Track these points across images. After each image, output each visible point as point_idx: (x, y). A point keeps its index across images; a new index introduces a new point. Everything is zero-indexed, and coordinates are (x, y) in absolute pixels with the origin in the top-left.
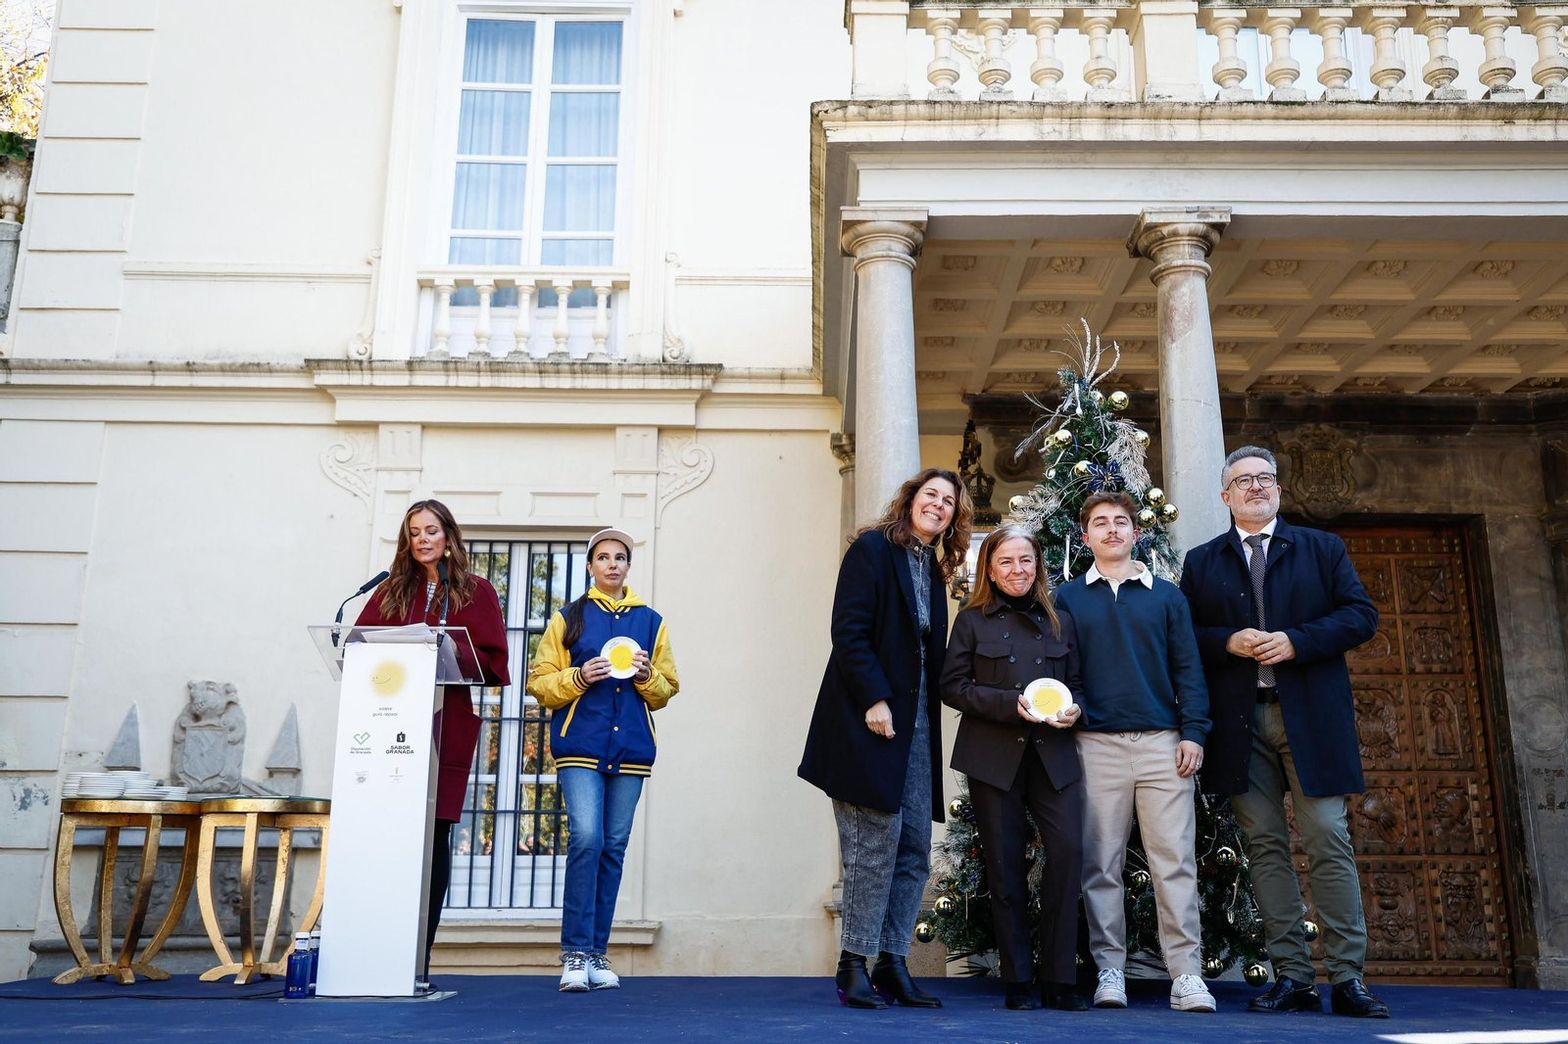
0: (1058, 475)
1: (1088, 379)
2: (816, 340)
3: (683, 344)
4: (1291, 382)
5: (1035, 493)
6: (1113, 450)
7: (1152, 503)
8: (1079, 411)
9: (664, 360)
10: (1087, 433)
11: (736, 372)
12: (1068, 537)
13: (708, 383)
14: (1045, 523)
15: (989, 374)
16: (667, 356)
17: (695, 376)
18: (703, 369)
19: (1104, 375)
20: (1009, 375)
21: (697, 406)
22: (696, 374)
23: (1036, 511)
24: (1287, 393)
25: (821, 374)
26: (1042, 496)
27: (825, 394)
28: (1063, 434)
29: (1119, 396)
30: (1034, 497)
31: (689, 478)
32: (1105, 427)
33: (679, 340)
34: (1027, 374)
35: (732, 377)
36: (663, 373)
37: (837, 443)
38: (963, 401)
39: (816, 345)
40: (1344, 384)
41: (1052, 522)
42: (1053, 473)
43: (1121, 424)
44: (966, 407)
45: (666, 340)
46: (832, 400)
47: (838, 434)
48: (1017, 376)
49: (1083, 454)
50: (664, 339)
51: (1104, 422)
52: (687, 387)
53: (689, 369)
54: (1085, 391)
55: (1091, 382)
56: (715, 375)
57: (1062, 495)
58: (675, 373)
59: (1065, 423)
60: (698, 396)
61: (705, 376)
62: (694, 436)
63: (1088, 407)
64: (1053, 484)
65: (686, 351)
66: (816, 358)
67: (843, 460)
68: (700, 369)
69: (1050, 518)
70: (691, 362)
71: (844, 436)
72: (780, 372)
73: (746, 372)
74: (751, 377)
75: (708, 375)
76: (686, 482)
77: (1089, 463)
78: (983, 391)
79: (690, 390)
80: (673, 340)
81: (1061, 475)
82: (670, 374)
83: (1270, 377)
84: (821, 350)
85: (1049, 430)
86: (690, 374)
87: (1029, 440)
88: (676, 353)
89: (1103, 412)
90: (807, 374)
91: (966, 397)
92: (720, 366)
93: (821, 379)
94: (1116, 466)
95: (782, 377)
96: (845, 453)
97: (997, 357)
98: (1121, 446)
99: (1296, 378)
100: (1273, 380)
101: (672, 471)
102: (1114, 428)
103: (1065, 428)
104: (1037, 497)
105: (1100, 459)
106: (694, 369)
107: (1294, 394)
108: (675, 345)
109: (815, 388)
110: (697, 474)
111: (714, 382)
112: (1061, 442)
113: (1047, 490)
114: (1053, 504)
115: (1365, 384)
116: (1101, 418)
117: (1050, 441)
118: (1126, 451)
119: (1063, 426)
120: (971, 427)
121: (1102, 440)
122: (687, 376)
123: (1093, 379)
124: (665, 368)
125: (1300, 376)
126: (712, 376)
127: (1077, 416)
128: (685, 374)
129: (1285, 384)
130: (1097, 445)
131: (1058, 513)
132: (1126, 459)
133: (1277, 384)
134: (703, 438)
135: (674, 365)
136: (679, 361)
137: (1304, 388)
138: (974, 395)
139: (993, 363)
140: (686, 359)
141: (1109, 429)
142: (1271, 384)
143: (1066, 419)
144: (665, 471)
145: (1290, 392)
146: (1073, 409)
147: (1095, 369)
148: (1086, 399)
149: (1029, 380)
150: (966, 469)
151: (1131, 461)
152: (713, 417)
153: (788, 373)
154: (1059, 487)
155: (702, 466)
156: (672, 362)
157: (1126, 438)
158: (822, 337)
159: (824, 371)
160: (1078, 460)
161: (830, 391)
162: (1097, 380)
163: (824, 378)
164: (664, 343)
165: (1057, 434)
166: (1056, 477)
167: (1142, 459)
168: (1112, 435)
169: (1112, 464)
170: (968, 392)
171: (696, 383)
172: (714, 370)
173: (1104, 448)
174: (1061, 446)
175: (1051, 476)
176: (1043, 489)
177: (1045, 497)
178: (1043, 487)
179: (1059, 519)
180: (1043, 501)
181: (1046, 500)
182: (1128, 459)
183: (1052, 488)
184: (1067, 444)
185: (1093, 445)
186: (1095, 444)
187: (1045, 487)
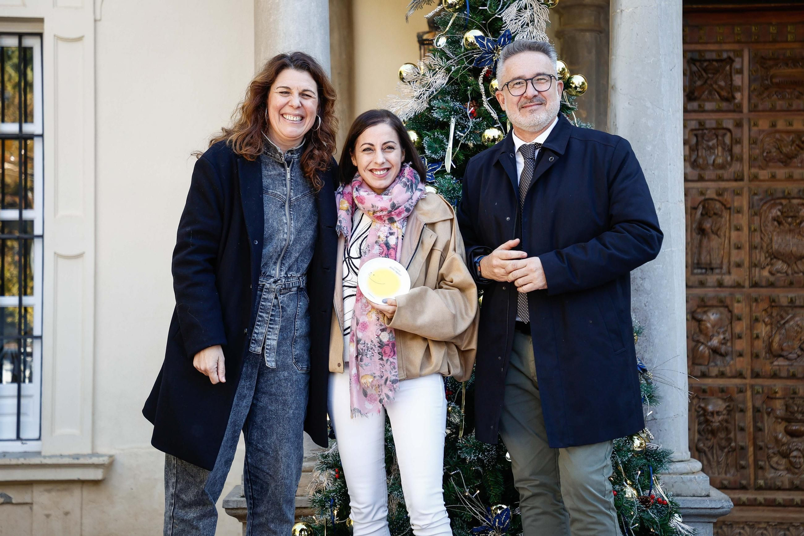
0: (449, 42)
6: (509, 15)
12: (454, 119)
14: (429, 103)
23: (424, 86)
26: (430, 68)
41: (437, 103)
42: (443, 41)
49: (475, 20)
57: (450, 70)
64: (442, 54)
69: (435, 98)
77: (480, 33)
81: (452, 45)
98: (519, 10)
105: (493, 27)
112: (450, 6)
114: (440, 80)
118: (526, 15)
130: (493, 9)
131: (443, 92)
132: (524, 25)
151: (531, 28)
154: (448, 59)
160: (468, 28)
166: (446, 46)
167: (544, 25)
169: (504, 35)
173: (500, 12)
174: (451, 10)
175: (440, 46)
176: (433, 59)
177: (433, 70)
178: (433, 57)
179: (444, 101)
180: (431, 75)
181: (434, 74)
182: (528, 25)
183: (442, 59)
184: (457, 7)
185: (488, 8)
186: (490, 7)
187: (435, 57)
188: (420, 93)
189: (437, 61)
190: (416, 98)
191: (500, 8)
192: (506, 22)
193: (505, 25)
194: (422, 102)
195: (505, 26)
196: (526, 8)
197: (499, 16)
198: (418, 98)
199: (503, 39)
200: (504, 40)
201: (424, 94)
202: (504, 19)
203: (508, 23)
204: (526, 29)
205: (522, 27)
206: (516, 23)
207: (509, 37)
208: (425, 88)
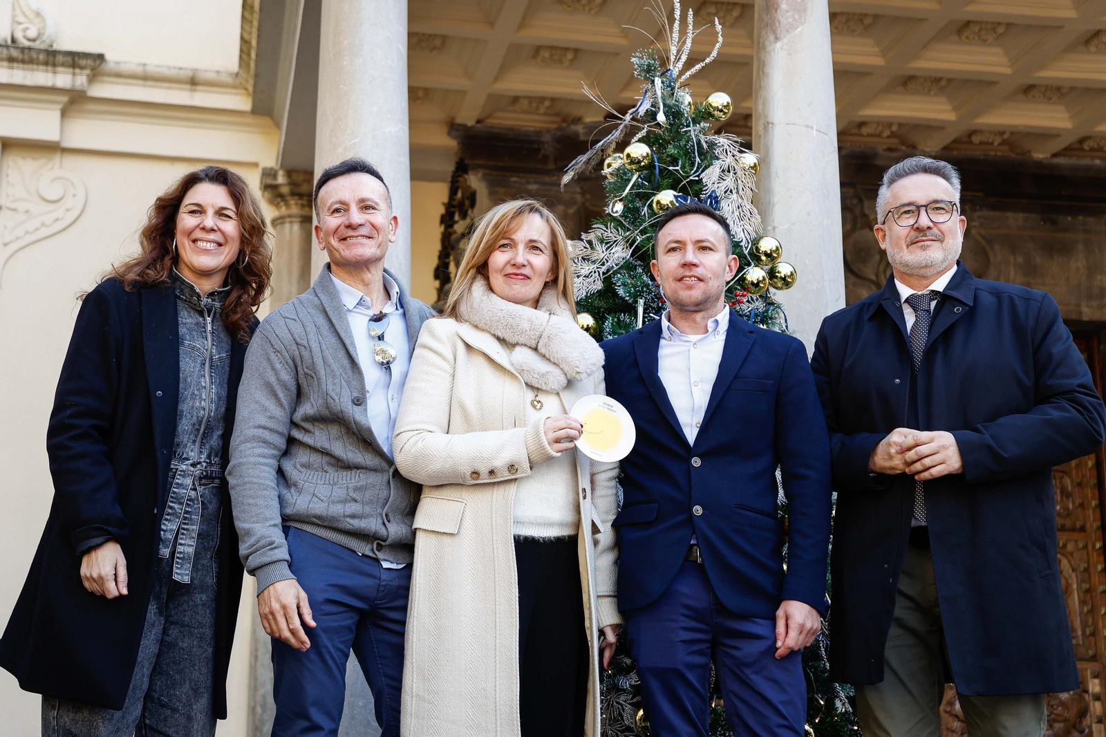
0: (627, 210)
1: (675, 72)
2: (247, 27)
3: (43, 20)
4: (887, 133)
5: (591, 236)
6: (710, 176)
7: (764, 258)
8: (661, 117)
9: (13, 40)
10: (671, 150)
11: (125, 68)
12: (641, 301)
13: (81, 80)
14: (608, 280)
15: (490, 96)
16: (19, 36)
17: (60, 69)
18: (74, 60)
19: (698, 67)
20: (515, 99)
21: (64, 113)
22: (63, 65)
23: (594, 262)
24: (880, 149)
25: (251, 82)
26: (602, 241)
27: (255, 111)
28: (638, 150)
29: (719, 99)
30: (590, 243)
31: (48, 219)
32: (699, 143)
33: (38, 14)
34: (542, 99)
35: (119, 75)
36: (11, 60)
37: (270, 181)
38: (449, 134)
39: (246, 36)
40: (955, 141)
41: (619, 279)
42: (619, 207)
43: (722, 140)
44: (452, 144)
45: (18, 12)
46: (266, 121)
47: (271, 169)
48: (526, 102)
49: (666, 182)
50: (14, 9)
51: (696, 136)
52: (49, 84)
53: (51, 58)
54: (670, 87)
55: (679, 76)
56: (93, 69)
57: (634, 241)
58: (31, 61)
59: (639, 136)
60: (65, 99)
61: (77, 71)
62: (57, 158)
63: (674, 113)
64: (618, 223)
65: (50, 31)
66: (245, 57)
67: (277, 206)
68: (69, 59)
69: (615, 273)
70: (56, 47)
71: (281, 173)
72: (190, 74)
73: (139, 70)
74: (146, 78)
75: (82, 68)
76: (43, 224)
77: (676, 194)
78: (478, 122)
79: (53, 90)
80: (28, 13)
81: (632, 213)
82: (23, 62)
83: (862, 124)
84: (254, 43)
85: (613, 146)
86: (54, 65)
87: (583, 158)
88: (32, 33)
89: (695, 122)
90: (229, 80)
91: (453, 127)
92: (101, 57)
93: (250, 88)
94: (715, 199)
95: (193, 82)
96: (281, 196)
97: (504, 69)
98: (721, 173)
99: (894, 128)
100: (865, 130)
101: (22, 206)
102: (712, 145)
103: (639, 141)
104: (595, 242)
105: (692, 189)
106: (60, 58)
107: (890, 150)
108: (31, 21)
109: (241, 102)
110: (59, 214)
111: (92, 79)
112: (633, 161)
113: (611, 233)
114: (620, 253)
115: (982, 143)
116: (693, 131)
117: (614, 162)
118: (729, 179)
119: (636, 139)
120: (461, 169)
121: (693, 164)
122: (50, 68)
123: (682, 73)
124: (15, 53)
125: (900, 125)
126: (88, 72)
127: (658, 124)
128: (46, 63)
129: (879, 136)
130: (687, 169)
131: (628, 267)
132: (728, 191)
133: (869, 135)
134: (71, 161)
135: (30, 49)
136: (36, 45)
137: (903, 143)
138: (465, 126)
139: (496, 79)
140: (48, 42)
141: (705, 146)
142: (861, 135)
143: (640, 129)
144: (12, 206)
145: (885, 147)
146: (651, 115)
147: (684, 58)
148: (671, 102)
149: (542, 110)
150: (451, 226)
151: (734, 196)
152: (85, 132)
153: (202, 76)
154: (629, 230)
155: (68, 203)
156: (27, 44)
157: (729, 160)
158: (255, 23)
159: (256, 76)
160: (659, 188)
161: (263, 108)
162: (688, 74)
163: (255, 86)
164: (14, 16)
165: (628, 150)
166: (624, 215)
167: (750, 195)
168: (708, 155)
169: (710, 196)
170: (459, 120)
171: (63, 79)
172: (93, 63)
173: (698, 174)
174: (634, 167)
175: (617, 212)
176: (605, 231)
177: (607, 243)
178: (605, 229)
179: (630, 275)
180: (604, 249)
181: (608, 248)
182: (731, 191)
183: (618, 230)
184: (643, 164)
185: (681, 168)
186: (683, 167)
187: (607, 228)
188: (590, 270)
189: (611, 232)
190: (585, 277)
191: (695, 169)
192: (707, 185)
193: (706, 188)
194: (594, 281)
195: (706, 190)
196: (729, 171)
197: (697, 178)
198: (587, 277)
199: (709, 201)
200: (711, 202)
201: (595, 272)
202: (704, 180)
203: (710, 185)
204: (730, 197)
205: (725, 192)
206: (718, 187)
207: (716, 199)
208: (595, 265)
